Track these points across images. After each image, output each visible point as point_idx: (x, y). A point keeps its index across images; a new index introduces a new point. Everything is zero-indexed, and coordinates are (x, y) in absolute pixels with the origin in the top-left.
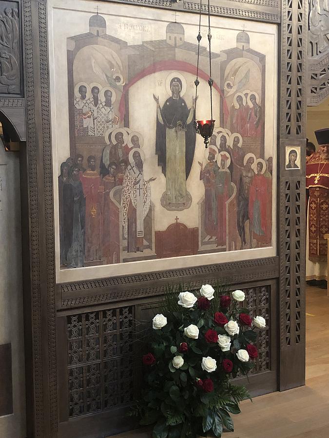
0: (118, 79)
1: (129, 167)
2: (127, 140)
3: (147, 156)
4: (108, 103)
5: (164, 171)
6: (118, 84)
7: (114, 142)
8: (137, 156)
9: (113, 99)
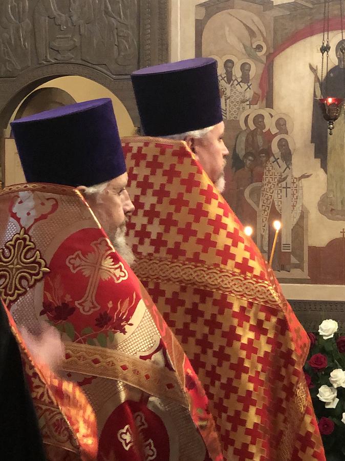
0: (259, 48)
1: (272, 159)
2: (270, 125)
3: (298, 145)
4: (245, 79)
5: (324, 166)
6: (259, 54)
7: (252, 127)
8: (283, 144)
9: (252, 73)
